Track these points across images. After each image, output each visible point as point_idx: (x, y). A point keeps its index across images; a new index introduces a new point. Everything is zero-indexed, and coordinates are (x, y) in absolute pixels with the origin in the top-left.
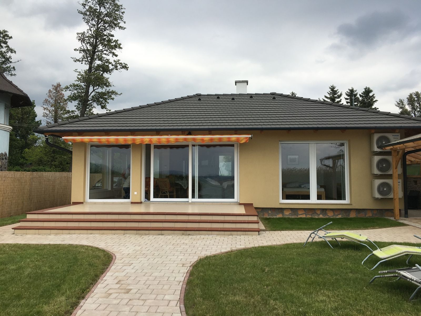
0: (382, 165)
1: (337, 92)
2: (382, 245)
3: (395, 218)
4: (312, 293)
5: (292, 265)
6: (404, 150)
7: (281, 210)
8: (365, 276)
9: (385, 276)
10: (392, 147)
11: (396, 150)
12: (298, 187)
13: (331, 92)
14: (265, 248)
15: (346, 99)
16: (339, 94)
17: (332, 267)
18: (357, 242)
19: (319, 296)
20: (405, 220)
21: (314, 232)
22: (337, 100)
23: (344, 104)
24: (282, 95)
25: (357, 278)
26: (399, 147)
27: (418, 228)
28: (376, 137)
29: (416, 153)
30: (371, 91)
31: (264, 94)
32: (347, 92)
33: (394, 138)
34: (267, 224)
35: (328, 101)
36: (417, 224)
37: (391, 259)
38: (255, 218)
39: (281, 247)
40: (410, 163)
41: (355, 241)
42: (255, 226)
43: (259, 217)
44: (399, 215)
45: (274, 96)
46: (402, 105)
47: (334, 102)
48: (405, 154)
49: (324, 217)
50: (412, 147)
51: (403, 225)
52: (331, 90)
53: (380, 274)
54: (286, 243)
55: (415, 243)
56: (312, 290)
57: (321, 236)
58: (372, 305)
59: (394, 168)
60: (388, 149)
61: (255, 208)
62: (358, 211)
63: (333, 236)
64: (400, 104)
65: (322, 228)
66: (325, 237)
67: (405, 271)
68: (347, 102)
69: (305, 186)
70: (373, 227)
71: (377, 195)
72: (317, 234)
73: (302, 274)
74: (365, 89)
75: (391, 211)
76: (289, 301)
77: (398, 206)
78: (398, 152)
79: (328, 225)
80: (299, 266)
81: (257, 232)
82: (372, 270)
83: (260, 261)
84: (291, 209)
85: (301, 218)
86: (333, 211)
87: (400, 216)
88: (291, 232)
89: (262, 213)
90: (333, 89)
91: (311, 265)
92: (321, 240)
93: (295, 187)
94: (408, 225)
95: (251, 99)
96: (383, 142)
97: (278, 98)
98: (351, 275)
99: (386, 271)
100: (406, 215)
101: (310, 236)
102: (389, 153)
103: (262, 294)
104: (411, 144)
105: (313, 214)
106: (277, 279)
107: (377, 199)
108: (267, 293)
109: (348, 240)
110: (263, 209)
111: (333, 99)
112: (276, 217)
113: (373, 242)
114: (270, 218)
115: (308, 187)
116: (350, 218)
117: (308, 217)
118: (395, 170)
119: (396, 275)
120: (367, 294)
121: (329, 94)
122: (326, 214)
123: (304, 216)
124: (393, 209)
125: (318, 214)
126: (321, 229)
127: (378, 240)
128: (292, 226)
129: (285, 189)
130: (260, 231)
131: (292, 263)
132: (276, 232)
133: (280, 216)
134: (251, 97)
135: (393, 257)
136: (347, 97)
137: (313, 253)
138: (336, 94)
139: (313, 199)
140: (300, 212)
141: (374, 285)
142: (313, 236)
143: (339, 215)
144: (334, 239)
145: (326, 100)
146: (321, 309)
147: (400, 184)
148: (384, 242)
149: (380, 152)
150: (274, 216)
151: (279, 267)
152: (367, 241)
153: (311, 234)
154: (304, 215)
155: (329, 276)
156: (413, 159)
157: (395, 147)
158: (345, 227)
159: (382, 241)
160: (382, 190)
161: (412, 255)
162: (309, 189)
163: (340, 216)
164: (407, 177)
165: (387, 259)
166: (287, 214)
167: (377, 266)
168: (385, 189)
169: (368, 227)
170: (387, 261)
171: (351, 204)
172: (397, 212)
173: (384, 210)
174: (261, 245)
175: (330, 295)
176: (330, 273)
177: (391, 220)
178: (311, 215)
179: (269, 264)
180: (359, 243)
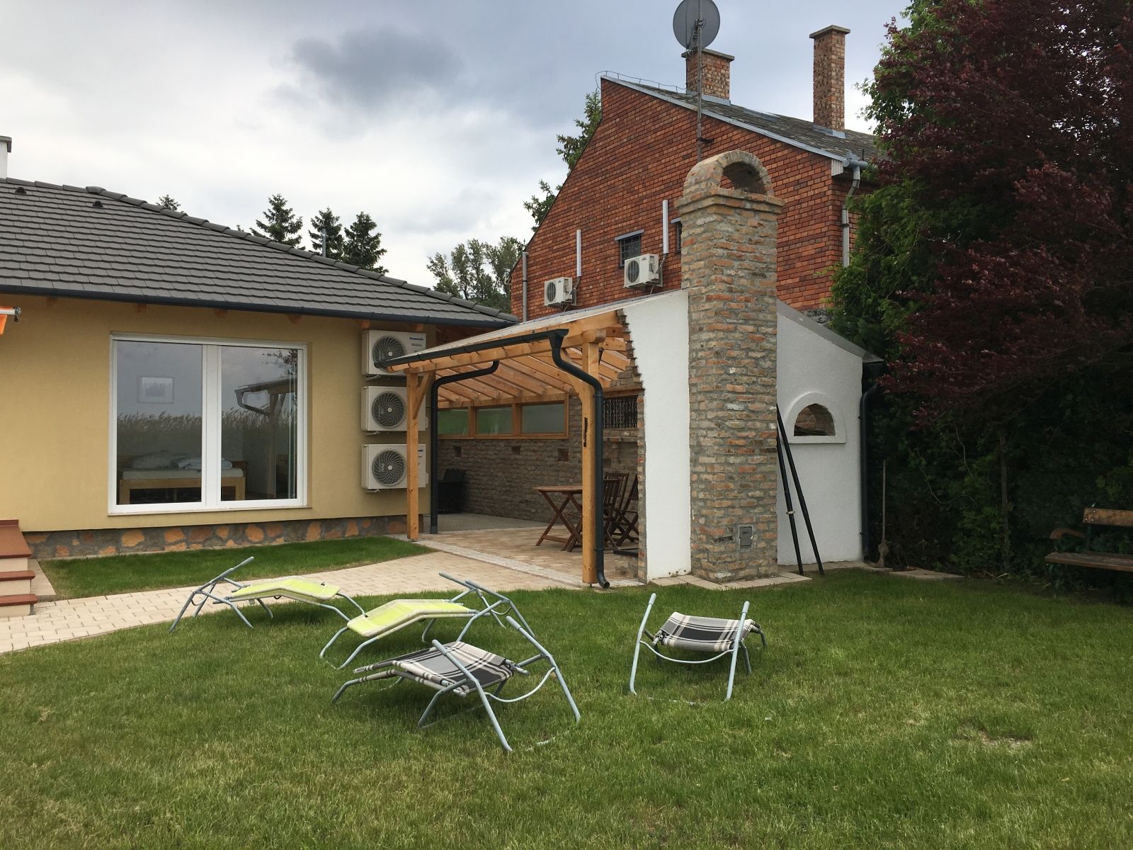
0: (386, 411)
1: (290, 215)
2: (370, 603)
3: (409, 537)
4: (179, 754)
5: (128, 689)
6: (434, 373)
7: (111, 535)
8: (323, 685)
9: (369, 677)
10: (406, 366)
11: (416, 374)
12: (166, 468)
13: (274, 212)
14: (47, 651)
15: (313, 236)
16: (294, 220)
17: (243, 677)
18: (313, 603)
19: (195, 759)
20: (430, 539)
21: (201, 590)
22: (289, 236)
23: (307, 250)
24: (123, 199)
25: (302, 695)
26: (423, 367)
27: (456, 555)
28: (373, 338)
29: (460, 382)
30: (373, 225)
31: (65, 188)
32: (317, 217)
33: (413, 345)
34: (63, 578)
35: (264, 237)
36: (454, 547)
37: (387, 636)
38: (21, 566)
39: (102, 642)
40: (447, 406)
41: (308, 602)
42: (22, 588)
43: (39, 560)
44: (417, 530)
45: (97, 197)
46: (442, 267)
47: (280, 241)
48: (435, 384)
49: (240, 547)
50: (449, 368)
51: (426, 550)
52: (274, 209)
53: (357, 676)
54: (118, 627)
55: (445, 590)
56: (177, 748)
57: (222, 598)
58: (330, 757)
59: (411, 417)
60: (399, 369)
61: (25, 534)
62: (326, 523)
63: (253, 594)
64: (437, 265)
65: (225, 576)
66: (232, 598)
67: (411, 660)
68: (316, 246)
69: (189, 465)
70: (359, 561)
71: (372, 483)
72: (211, 594)
73: (154, 709)
74: (360, 217)
75: (402, 519)
76: (103, 793)
77: (416, 506)
78: (420, 379)
79: (241, 566)
80: (148, 689)
81: (28, 607)
82: (342, 669)
83: (26, 690)
84: (145, 530)
85: (173, 554)
86: (262, 528)
87: (421, 531)
88: (138, 595)
89: (49, 549)
90: (278, 204)
91: (183, 680)
92: (220, 607)
93: (160, 468)
94: (436, 551)
95: (18, 197)
96: (388, 353)
97: (111, 207)
98: (289, 689)
99: (372, 666)
100: (434, 529)
101: (191, 600)
102: (399, 381)
103: (22, 790)
104: (445, 361)
105: (210, 539)
106: (76, 736)
107: (371, 493)
108: (38, 783)
109: (292, 600)
110: (52, 535)
111: (278, 232)
112: (95, 556)
113: (354, 599)
114: (74, 561)
115: (197, 467)
116: (306, 543)
117: (192, 549)
118: (412, 422)
119: (393, 671)
120: (321, 730)
121: (267, 216)
122: (244, 538)
123: (183, 548)
124: (406, 516)
125: (221, 539)
126: (221, 580)
127: (366, 591)
128: (142, 578)
129: (127, 475)
130: (36, 602)
131: (130, 683)
132: (90, 602)
133: (108, 552)
134: (21, 191)
135: (392, 631)
136: (315, 231)
137: (195, 648)
138: (286, 220)
139: (211, 500)
140: (170, 538)
141: (344, 704)
142: (198, 599)
143: (279, 537)
144: (256, 601)
145: (261, 231)
146: (196, 792)
147: (424, 454)
148: (377, 597)
149: (382, 376)
150: (90, 554)
151: (86, 702)
152: (338, 597)
153: (194, 594)
154: (183, 544)
155: (231, 703)
156: (454, 397)
157: (414, 365)
158: (290, 567)
159: (375, 594)
160: (383, 470)
161: (435, 619)
162: (200, 471)
163: (280, 541)
164: (439, 438)
165: (377, 637)
166: (131, 545)
167: (355, 658)
168: (390, 468)
169: (347, 563)
170: (377, 640)
171: (311, 508)
172: (414, 521)
173: (386, 520)
174: (34, 644)
175: (228, 751)
176: (233, 695)
177: (399, 541)
178: (203, 543)
179: (56, 697)
180: (319, 604)
